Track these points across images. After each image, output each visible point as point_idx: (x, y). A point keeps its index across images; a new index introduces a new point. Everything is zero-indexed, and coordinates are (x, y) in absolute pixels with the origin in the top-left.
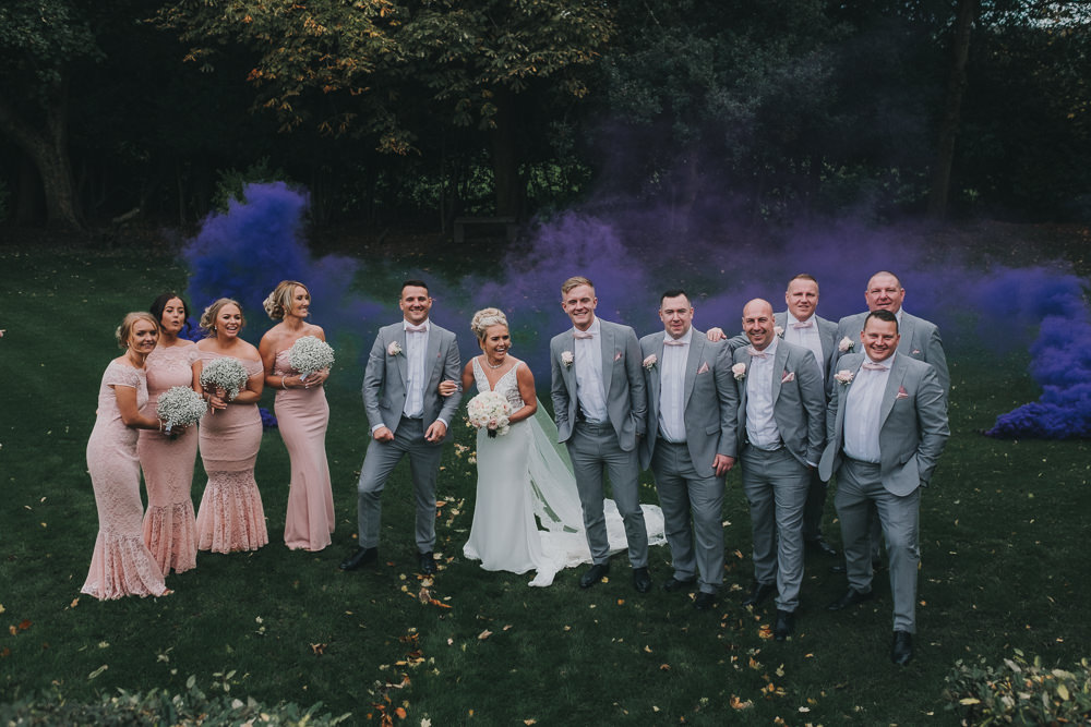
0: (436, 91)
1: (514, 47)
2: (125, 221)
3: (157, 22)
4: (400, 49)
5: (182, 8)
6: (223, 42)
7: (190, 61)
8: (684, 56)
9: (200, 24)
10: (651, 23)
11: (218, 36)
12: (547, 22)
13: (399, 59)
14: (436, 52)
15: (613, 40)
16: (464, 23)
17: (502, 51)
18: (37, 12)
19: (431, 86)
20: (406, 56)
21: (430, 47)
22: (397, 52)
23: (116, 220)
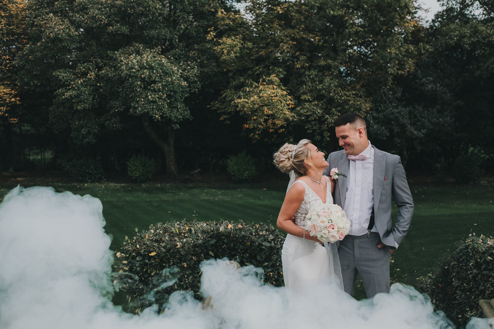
0: (308, 129)
1: (335, 113)
2: (196, 173)
3: (211, 107)
4: (295, 116)
5: (219, 101)
6: (233, 114)
7: (222, 120)
8: (397, 114)
9: (225, 108)
10: (385, 102)
11: (232, 112)
12: (347, 104)
13: (295, 120)
14: (308, 117)
15: (371, 109)
16: (317, 105)
17: (331, 115)
18: (177, 107)
19: (306, 127)
20: (297, 119)
21: (306, 115)
22: (294, 117)
23: (192, 173)
